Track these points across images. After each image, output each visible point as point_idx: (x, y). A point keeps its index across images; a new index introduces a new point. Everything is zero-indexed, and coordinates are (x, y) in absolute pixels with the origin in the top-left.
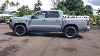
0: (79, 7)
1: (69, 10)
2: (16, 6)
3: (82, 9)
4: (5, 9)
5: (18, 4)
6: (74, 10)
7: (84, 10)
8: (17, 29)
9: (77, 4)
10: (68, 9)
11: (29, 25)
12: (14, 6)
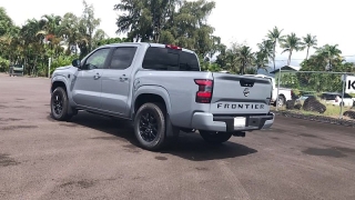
2: (303, 48)
4: (267, 61)
5: (309, 41)
11: (71, 89)
12: (297, 49)
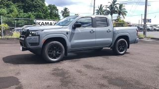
0: (40, 7)
1: (22, 11)
3: (44, 10)
6: (31, 11)
7: (47, 12)
8: (50, 49)
9: (36, 2)
10: (21, 8)
11: (70, 40)
